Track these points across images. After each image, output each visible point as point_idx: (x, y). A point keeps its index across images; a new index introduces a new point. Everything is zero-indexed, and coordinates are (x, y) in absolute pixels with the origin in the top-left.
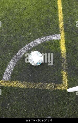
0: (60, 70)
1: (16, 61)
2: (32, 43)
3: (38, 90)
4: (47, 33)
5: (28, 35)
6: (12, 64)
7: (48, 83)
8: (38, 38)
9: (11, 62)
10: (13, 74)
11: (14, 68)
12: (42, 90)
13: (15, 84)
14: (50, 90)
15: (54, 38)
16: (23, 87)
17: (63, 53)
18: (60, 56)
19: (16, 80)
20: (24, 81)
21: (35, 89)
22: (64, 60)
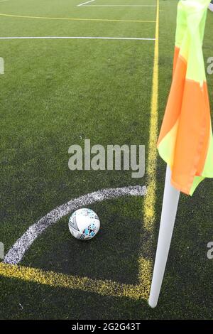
0: (137, 256)
1: (42, 228)
2: (83, 197)
3: (78, 293)
4: (119, 182)
5: (78, 184)
6: (31, 234)
7: (104, 280)
8: (96, 191)
9: (32, 229)
10: (28, 253)
11: (34, 242)
12: (88, 294)
13: (29, 274)
14: (105, 295)
15: (133, 192)
16: (45, 282)
17: (146, 221)
18: (139, 228)
19: (31, 267)
20: (50, 270)
21: (71, 289)
22: (149, 235)
